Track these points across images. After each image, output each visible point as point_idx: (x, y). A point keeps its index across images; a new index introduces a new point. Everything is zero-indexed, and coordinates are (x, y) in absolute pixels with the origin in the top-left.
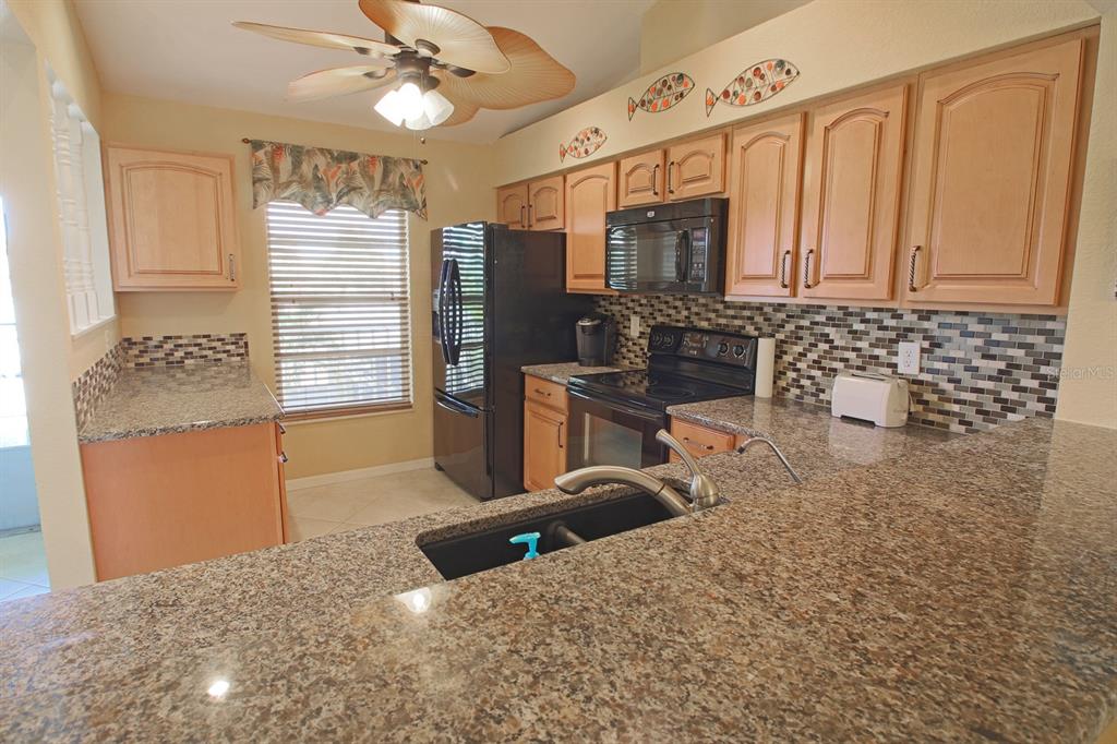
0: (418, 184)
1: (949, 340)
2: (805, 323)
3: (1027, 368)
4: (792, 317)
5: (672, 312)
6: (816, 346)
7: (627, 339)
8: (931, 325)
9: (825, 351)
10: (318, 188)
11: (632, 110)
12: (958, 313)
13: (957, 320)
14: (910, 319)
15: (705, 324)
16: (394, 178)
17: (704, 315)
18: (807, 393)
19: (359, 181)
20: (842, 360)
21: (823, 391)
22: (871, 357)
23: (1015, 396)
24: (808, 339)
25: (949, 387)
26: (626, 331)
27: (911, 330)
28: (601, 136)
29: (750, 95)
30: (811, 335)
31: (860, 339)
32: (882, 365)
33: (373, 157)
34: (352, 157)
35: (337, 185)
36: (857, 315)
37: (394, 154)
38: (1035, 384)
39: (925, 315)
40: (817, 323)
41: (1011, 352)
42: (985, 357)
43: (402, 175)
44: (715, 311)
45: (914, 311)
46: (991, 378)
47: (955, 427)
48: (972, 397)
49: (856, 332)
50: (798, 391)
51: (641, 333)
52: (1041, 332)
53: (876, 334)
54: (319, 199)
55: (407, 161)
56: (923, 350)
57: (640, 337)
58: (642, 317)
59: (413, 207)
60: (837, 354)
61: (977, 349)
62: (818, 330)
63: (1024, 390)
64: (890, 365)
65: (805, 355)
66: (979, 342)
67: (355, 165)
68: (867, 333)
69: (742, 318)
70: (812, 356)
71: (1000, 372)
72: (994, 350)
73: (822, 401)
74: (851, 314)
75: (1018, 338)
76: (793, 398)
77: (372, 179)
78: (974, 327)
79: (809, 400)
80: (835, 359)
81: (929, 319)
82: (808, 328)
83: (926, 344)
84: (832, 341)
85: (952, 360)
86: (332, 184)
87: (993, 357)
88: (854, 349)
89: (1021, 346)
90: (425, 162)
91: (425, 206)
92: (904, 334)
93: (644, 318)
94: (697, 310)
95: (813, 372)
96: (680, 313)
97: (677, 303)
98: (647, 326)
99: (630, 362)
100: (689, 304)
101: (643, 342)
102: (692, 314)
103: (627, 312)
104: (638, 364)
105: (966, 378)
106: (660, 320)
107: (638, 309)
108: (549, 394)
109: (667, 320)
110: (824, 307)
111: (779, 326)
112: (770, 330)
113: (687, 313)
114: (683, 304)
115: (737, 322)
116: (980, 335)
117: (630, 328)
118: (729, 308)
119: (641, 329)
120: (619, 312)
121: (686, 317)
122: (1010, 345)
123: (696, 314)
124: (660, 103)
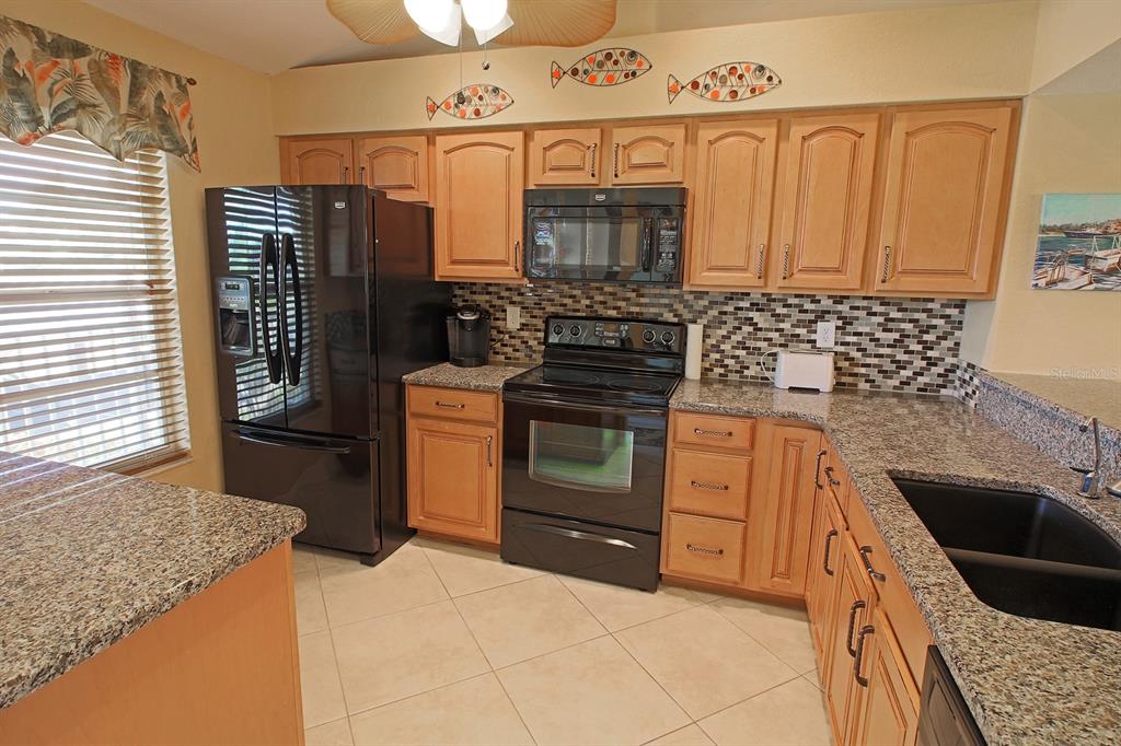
0: (183, 115)
1: (857, 318)
2: (730, 309)
3: (914, 337)
4: (716, 303)
5: (568, 301)
6: (740, 328)
7: (499, 332)
8: (844, 308)
9: (749, 333)
10: (17, 94)
11: (557, 75)
12: (866, 298)
13: (865, 303)
14: (826, 303)
15: (613, 313)
16: (148, 98)
17: (611, 302)
18: (731, 371)
19: (90, 92)
20: (765, 340)
21: (748, 368)
22: (793, 335)
23: (906, 357)
24: (731, 323)
25: (858, 355)
26: (499, 323)
27: (829, 312)
28: (504, 98)
29: (724, 92)
30: (736, 319)
31: (783, 321)
32: (803, 342)
33: (114, 57)
34: (79, 50)
35: (51, 93)
36: (780, 300)
37: (148, 59)
38: (919, 348)
39: (839, 300)
40: (741, 309)
41: (903, 326)
42: (884, 330)
43: (160, 95)
44: (627, 299)
45: (829, 297)
46: (889, 346)
47: (863, 386)
48: (875, 361)
49: (779, 315)
50: (722, 371)
51: (523, 325)
52: (924, 311)
53: (796, 315)
54: (21, 115)
55: (167, 74)
56: (837, 328)
57: (521, 329)
58: (523, 308)
59: (178, 149)
60: (760, 334)
61: (879, 324)
62: (741, 314)
63: (912, 352)
64: (809, 341)
65: (730, 338)
66: (881, 319)
67: (82, 64)
68: (789, 316)
69: (660, 305)
70: (737, 338)
71: (895, 340)
72: (891, 325)
73: (747, 377)
74: (774, 300)
75: (909, 315)
76: (717, 377)
77: (115, 93)
78: (877, 308)
79: (733, 377)
80: (760, 339)
81: (841, 303)
82: (731, 313)
83: (840, 323)
84: (756, 324)
85: (860, 334)
86: (43, 89)
87: (890, 331)
88: (777, 330)
89: (911, 321)
90: (192, 82)
91: (195, 150)
92: (821, 316)
93: (527, 308)
94: (601, 298)
95: (737, 352)
96: (579, 302)
97: (575, 292)
98: (532, 317)
99: (506, 358)
100: (592, 293)
101: (525, 334)
102: (596, 302)
103: (500, 302)
104: (518, 359)
105: (871, 347)
106: (550, 309)
107: (517, 299)
108: (463, 406)
109: (560, 310)
110: (748, 294)
111: (700, 312)
112: (690, 316)
113: (588, 302)
114: (582, 293)
115: (652, 310)
116: (881, 314)
117: (505, 319)
118: (643, 296)
119: (523, 321)
120: (487, 302)
121: (587, 306)
122: (903, 321)
123: (601, 303)
124: (601, 77)
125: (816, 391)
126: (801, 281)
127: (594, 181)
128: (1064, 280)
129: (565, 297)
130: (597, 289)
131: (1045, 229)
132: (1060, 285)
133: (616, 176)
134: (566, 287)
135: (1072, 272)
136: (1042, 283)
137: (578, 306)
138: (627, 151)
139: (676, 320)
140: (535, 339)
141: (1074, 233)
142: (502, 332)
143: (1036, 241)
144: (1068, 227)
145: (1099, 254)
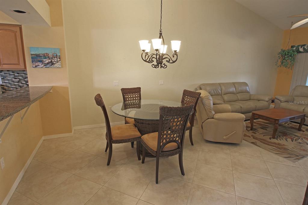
1: (7, 76)
3: (23, 80)
8: (2, 74)
13: (8, 72)
23: (22, 85)
25: (9, 85)
38: (25, 82)
41: (19, 77)
46: (17, 82)
48: (14, 86)
52: (24, 73)
56: (2, 79)
61: (13, 77)
63: (23, 84)
72: (16, 77)
75: (19, 75)
78: (11, 73)
81: (2, 72)
83: (2, 77)
85: (9, 80)
87: (16, 79)
89: (21, 76)
105: (12, 83)
116: (13, 75)
128: (38, 66)
131: (32, 55)
132: (38, 67)
135: (40, 64)
136: (34, 66)
141: (38, 56)
143: (31, 57)
144: (36, 54)
145: (44, 60)
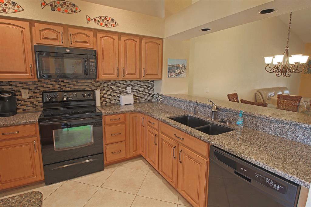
1: (135, 86)
2: (106, 85)
3: (146, 89)
4: (102, 84)
5: (51, 86)
6: (109, 90)
8: (132, 83)
9: (112, 91)
11: (44, 4)
12: (136, 81)
13: (136, 82)
14: (129, 82)
17: (67, 86)
18: (108, 102)
20: (116, 93)
21: (112, 101)
22: (122, 91)
23: (145, 94)
24: (106, 89)
25: (136, 94)
26: (18, 97)
27: (129, 85)
28: (19, 7)
29: (104, 24)
30: (107, 88)
31: (119, 88)
32: (124, 92)
36: (118, 82)
39: (131, 81)
40: (109, 85)
42: (141, 88)
44: (74, 84)
45: (129, 81)
46: (142, 91)
47: (138, 101)
48: (140, 95)
49: (118, 86)
50: (105, 103)
51: (30, 96)
52: (147, 83)
53: (122, 86)
56: (132, 88)
57: (29, 98)
58: (29, 90)
60: (114, 91)
62: (109, 86)
63: (146, 92)
64: (126, 92)
65: (107, 93)
66: (140, 85)
68: (121, 86)
69: (85, 85)
70: (108, 93)
71: (143, 90)
72: (142, 87)
73: (112, 103)
74: (117, 82)
76: (104, 105)
78: (139, 83)
79: (109, 104)
80: (114, 93)
81: (132, 82)
82: (106, 86)
83: (132, 87)
84: (113, 89)
85: (136, 89)
87: (142, 88)
88: (118, 90)
92: (128, 86)
93: (31, 90)
94: (64, 84)
95: (109, 97)
96: (55, 86)
97: (52, 83)
98: (34, 93)
99: (23, 110)
100: (60, 83)
101: (32, 100)
102: (62, 86)
103: (17, 89)
104: (30, 110)
105: (138, 92)
106: (42, 89)
107: (25, 86)
108: (18, 132)
109: (47, 90)
110: (110, 81)
111: (98, 87)
112: (95, 88)
113: (59, 86)
114: (56, 83)
115: (82, 87)
116: (140, 84)
117: (21, 95)
118: (79, 83)
119: (30, 95)
120: (10, 89)
121: (58, 87)
122: (144, 85)
123: (64, 86)
124: (62, 9)
125: (130, 104)
126: (127, 76)
127: (62, 45)
128: (172, 75)
129: (49, 85)
130: (62, 81)
131: (169, 65)
132: (172, 77)
133: (71, 44)
134: (49, 81)
135: (173, 74)
136: (169, 76)
137: (54, 88)
138: (74, 36)
139: (90, 90)
140: (37, 101)
141: (173, 66)
142: (20, 100)
143: (168, 68)
144: (172, 65)
145: (176, 70)
